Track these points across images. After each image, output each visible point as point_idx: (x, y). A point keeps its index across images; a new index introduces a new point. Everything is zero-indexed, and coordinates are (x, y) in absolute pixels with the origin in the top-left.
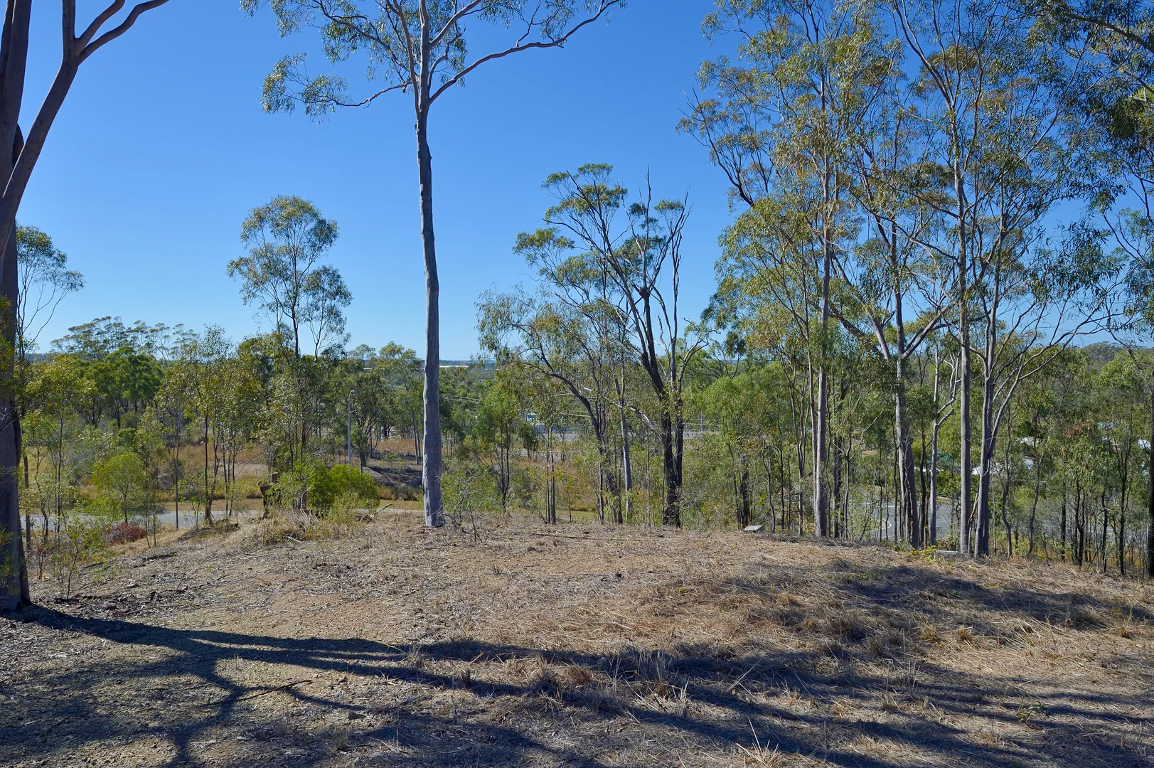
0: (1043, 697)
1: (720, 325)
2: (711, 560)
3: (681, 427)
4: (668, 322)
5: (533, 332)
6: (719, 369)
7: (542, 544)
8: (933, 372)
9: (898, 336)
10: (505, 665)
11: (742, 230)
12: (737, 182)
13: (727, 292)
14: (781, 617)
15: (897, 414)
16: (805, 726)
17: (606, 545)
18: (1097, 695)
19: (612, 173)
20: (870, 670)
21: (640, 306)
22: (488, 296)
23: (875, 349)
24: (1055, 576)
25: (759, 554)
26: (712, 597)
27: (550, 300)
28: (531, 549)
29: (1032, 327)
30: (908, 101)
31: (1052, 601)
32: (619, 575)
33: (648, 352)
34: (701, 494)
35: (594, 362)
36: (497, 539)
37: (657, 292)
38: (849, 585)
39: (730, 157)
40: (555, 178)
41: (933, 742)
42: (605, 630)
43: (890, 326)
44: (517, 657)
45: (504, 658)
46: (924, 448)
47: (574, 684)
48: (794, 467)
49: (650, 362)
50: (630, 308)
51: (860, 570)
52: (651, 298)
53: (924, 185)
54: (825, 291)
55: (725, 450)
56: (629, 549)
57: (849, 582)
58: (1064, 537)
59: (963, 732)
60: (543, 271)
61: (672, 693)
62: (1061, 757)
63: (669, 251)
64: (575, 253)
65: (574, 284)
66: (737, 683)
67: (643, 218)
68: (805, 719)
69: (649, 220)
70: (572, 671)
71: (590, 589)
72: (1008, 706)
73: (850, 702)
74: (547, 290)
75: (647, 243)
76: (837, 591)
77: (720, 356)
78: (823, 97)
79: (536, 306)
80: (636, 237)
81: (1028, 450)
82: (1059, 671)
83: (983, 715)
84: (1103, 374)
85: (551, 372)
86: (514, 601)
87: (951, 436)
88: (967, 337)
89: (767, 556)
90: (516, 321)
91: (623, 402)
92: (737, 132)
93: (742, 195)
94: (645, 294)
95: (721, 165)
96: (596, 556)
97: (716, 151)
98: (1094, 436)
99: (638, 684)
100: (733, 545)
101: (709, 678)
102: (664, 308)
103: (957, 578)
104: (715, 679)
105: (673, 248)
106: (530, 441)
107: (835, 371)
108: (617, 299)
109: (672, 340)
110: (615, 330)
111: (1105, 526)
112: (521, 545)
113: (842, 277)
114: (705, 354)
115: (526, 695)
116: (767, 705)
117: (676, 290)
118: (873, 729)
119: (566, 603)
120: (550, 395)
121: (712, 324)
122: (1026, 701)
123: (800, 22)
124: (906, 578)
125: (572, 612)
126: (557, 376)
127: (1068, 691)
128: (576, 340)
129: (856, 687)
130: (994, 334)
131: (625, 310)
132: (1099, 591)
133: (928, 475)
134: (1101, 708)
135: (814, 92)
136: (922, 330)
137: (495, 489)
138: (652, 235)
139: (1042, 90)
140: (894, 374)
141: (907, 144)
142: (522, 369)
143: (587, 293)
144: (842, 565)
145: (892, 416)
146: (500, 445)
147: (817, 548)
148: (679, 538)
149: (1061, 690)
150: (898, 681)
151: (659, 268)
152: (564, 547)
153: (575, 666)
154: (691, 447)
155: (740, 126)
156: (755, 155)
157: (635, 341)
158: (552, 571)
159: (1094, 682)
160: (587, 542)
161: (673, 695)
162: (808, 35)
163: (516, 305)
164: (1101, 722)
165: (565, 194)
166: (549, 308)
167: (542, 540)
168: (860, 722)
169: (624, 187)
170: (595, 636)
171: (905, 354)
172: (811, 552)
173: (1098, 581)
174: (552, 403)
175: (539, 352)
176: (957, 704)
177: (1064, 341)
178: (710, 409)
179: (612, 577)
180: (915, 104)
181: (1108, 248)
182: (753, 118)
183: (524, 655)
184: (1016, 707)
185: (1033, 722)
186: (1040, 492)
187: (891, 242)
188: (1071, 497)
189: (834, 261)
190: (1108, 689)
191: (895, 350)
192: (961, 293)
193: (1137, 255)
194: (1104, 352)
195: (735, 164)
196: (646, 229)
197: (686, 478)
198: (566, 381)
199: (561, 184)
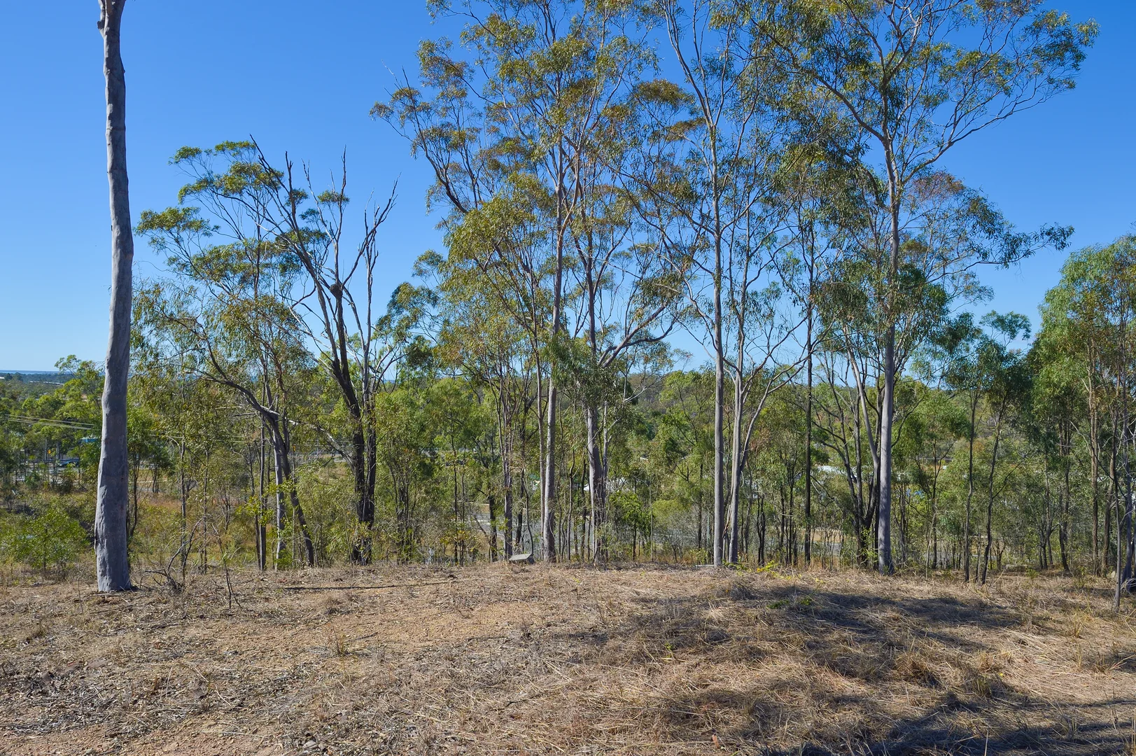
12: (444, 180)
40: (187, 154)
49: (342, 372)
60: (172, 261)
93: (448, 193)
94: (337, 291)
117: (370, 286)
165: (203, 173)
198: (244, 391)
199: (196, 161)
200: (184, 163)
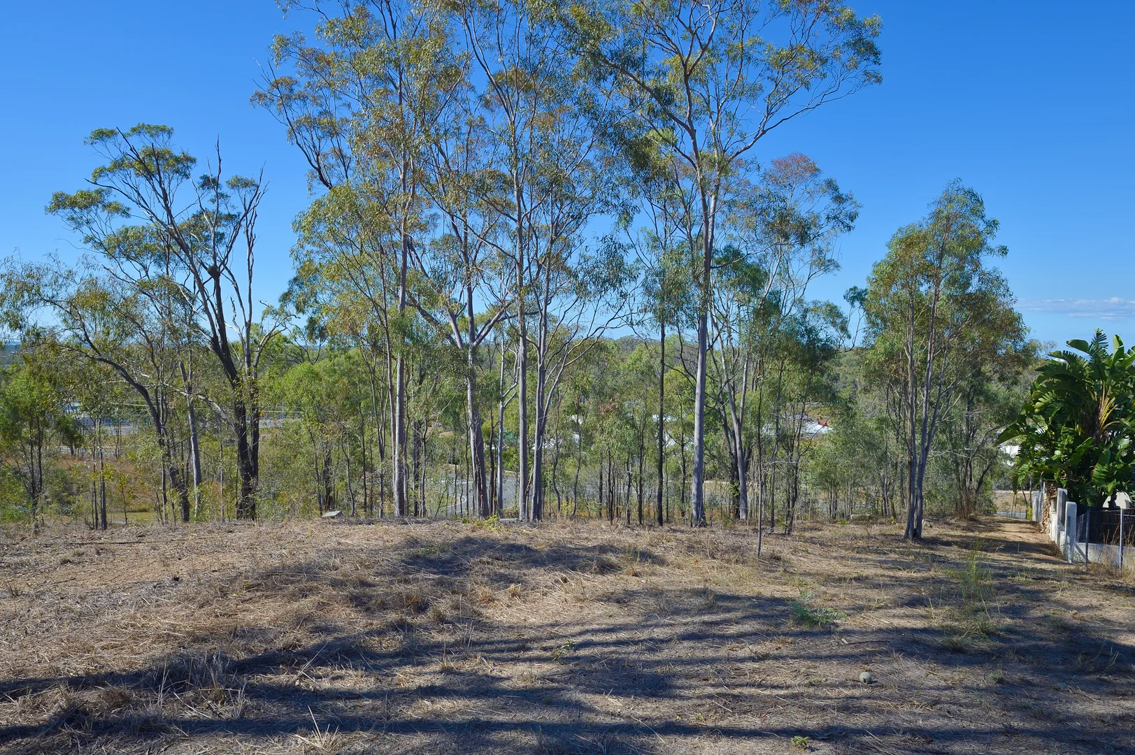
0: (573, 636)
1: (300, 309)
2: (284, 551)
3: (257, 416)
4: (241, 304)
5: (73, 309)
6: (300, 355)
7: (80, 555)
8: (500, 358)
9: (470, 326)
10: (17, 704)
11: (317, 216)
12: (317, 166)
13: (305, 278)
14: (351, 599)
15: (469, 398)
16: (368, 702)
17: (162, 547)
18: (612, 627)
19: (173, 137)
20: (433, 638)
21: (210, 286)
22: (9, 264)
23: (449, 337)
24: (590, 531)
25: (334, 539)
26: (280, 589)
27: (95, 274)
28: (65, 562)
29: (575, 321)
30: (478, 112)
31: (584, 553)
32: (176, 579)
33: (219, 335)
34: (278, 483)
35: (152, 347)
36: (19, 555)
37: (229, 272)
38: (418, 560)
39: (309, 139)
40: (102, 135)
41: (483, 694)
42: (154, 642)
43: (463, 317)
44: (34, 691)
45: (15, 697)
46: (493, 428)
47: (109, 709)
48: (376, 451)
49: (221, 347)
50: (197, 289)
51: (430, 545)
52: (222, 278)
53: (489, 189)
54: (402, 279)
55: (307, 437)
56: (191, 550)
57: (418, 557)
58: (601, 498)
59: (508, 678)
60: (89, 239)
61: (228, 696)
62: (582, 685)
63: (242, 230)
64: (129, 223)
65: (128, 258)
66: (300, 672)
67: (213, 193)
68: (370, 695)
69: (220, 196)
70: (108, 695)
71: (139, 598)
72: (545, 649)
73: (412, 670)
74: (93, 262)
75: (218, 219)
76: (406, 567)
77: (301, 342)
78: (401, 93)
79: (77, 279)
80: (203, 211)
81: (575, 426)
82: (586, 611)
83: (525, 660)
84: (629, 361)
85: (97, 356)
86: (37, 626)
87: (515, 416)
88: (523, 328)
89: (343, 541)
90: (50, 295)
91: (190, 389)
92: (316, 114)
93: (322, 178)
94: (215, 273)
95: (299, 145)
96: (150, 561)
97: (294, 131)
98: (620, 413)
99: (190, 694)
100: (308, 533)
101: (272, 673)
102: (237, 289)
103: (512, 542)
104: (278, 673)
105: (247, 227)
106: (71, 435)
107: (414, 357)
108: (182, 277)
109: (246, 323)
110: (179, 310)
111: (629, 486)
112: (50, 558)
113: (420, 269)
114: (285, 340)
115: (43, 733)
116: (331, 689)
117: (250, 271)
118: (430, 692)
119: (108, 618)
120: (96, 383)
121: (291, 308)
122: (559, 642)
123: (378, 16)
124: (469, 548)
125: (113, 628)
126: (105, 361)
127: (591, 627)
128: (129, 319)
129: (418, 655)
130: (545, 325)
131: (192, 290)
132: (620, 541)
133: (496, 451)
134: (613, 637)
135: (392, 87)
136: (489, 321)
137: (23, 496)
138: (224, 211)
139: (582, 119)
140: (465, 361)
141: (478, 152)
142: (58, 353)
143: (145, 268)
144: (414, 542)
145: (464, 399)
146: (32, 444)
147: (392, 527)
148: (248, 532)
149: (587, 627)
150: (456, 644)
151: (231, 247)
152: (110, 555)
153: (110, 687)
154: (269, 436)
155: (320, 109)
156: (334, 140)
157: (204, 323)
158: (92, 583)
159: (610, 616)
160: (141, 546)
161: (228, 699)
162: (386, 30)
163: (49, 277)
164: (613, 648)
165: (117, 155)
166: (93, 282)
167: (82, 549)
168: (420, 687)
169: (192, 155)
170: (141, 651)
171: (475, 343)
172: (386, 532)
173: (620, 533)
174: (98, 391)
175: (81, 333)
176: (505, 654)
177: (597, 334)
178: (290, 395)
179: (167, 580)
180: (483, 114)
181: (630, 259)
182: (332, 103)
183: (44, 687)
184: (551, 648)
185: (564, 659)
186: (582, 462)
187: (463, 240)
188: (606, 464)
189: (413, 252)
190: (620, 621)
191: (467, 339)
192: (519, 288)
193: (650, 266)
194: (629, 343)
195: (314, 147)
196: (216, 204)
197: (262, 468)
198: (117, 367)
199: (110, 143)
200: (99, 145)
